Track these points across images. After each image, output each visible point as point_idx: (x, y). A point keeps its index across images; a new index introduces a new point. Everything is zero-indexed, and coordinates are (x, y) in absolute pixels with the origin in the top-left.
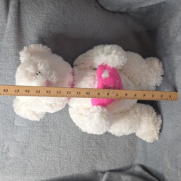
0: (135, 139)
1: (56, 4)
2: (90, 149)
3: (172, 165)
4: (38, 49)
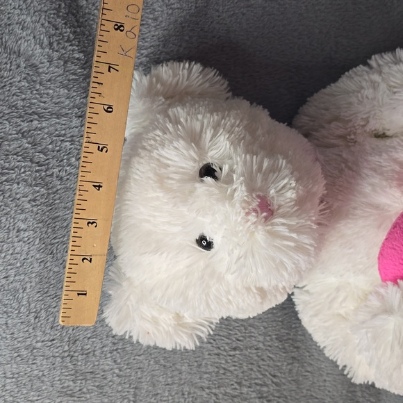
4: (186, 83)
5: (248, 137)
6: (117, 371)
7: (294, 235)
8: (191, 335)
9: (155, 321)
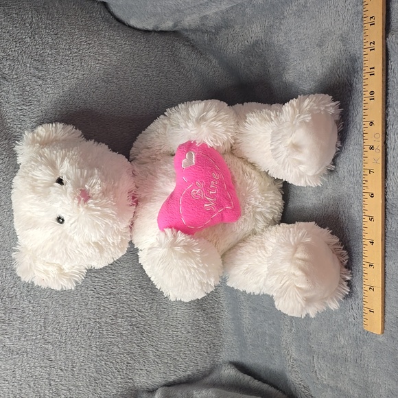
0: (216, 305)
1: (14, 15)
2: (119, 339)
3: (301, 349)
4: (54, 135)
5: (82, 160)
6: (31, 308)
7: (99, 208)
8: (70, 279)
9: (46, 272)
